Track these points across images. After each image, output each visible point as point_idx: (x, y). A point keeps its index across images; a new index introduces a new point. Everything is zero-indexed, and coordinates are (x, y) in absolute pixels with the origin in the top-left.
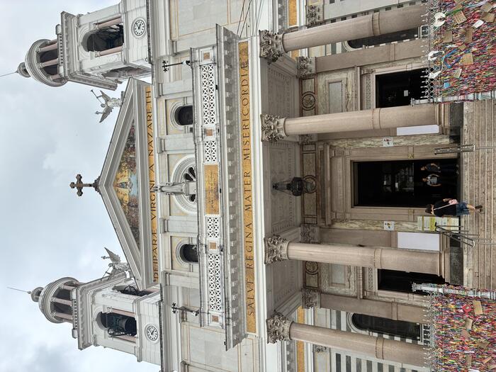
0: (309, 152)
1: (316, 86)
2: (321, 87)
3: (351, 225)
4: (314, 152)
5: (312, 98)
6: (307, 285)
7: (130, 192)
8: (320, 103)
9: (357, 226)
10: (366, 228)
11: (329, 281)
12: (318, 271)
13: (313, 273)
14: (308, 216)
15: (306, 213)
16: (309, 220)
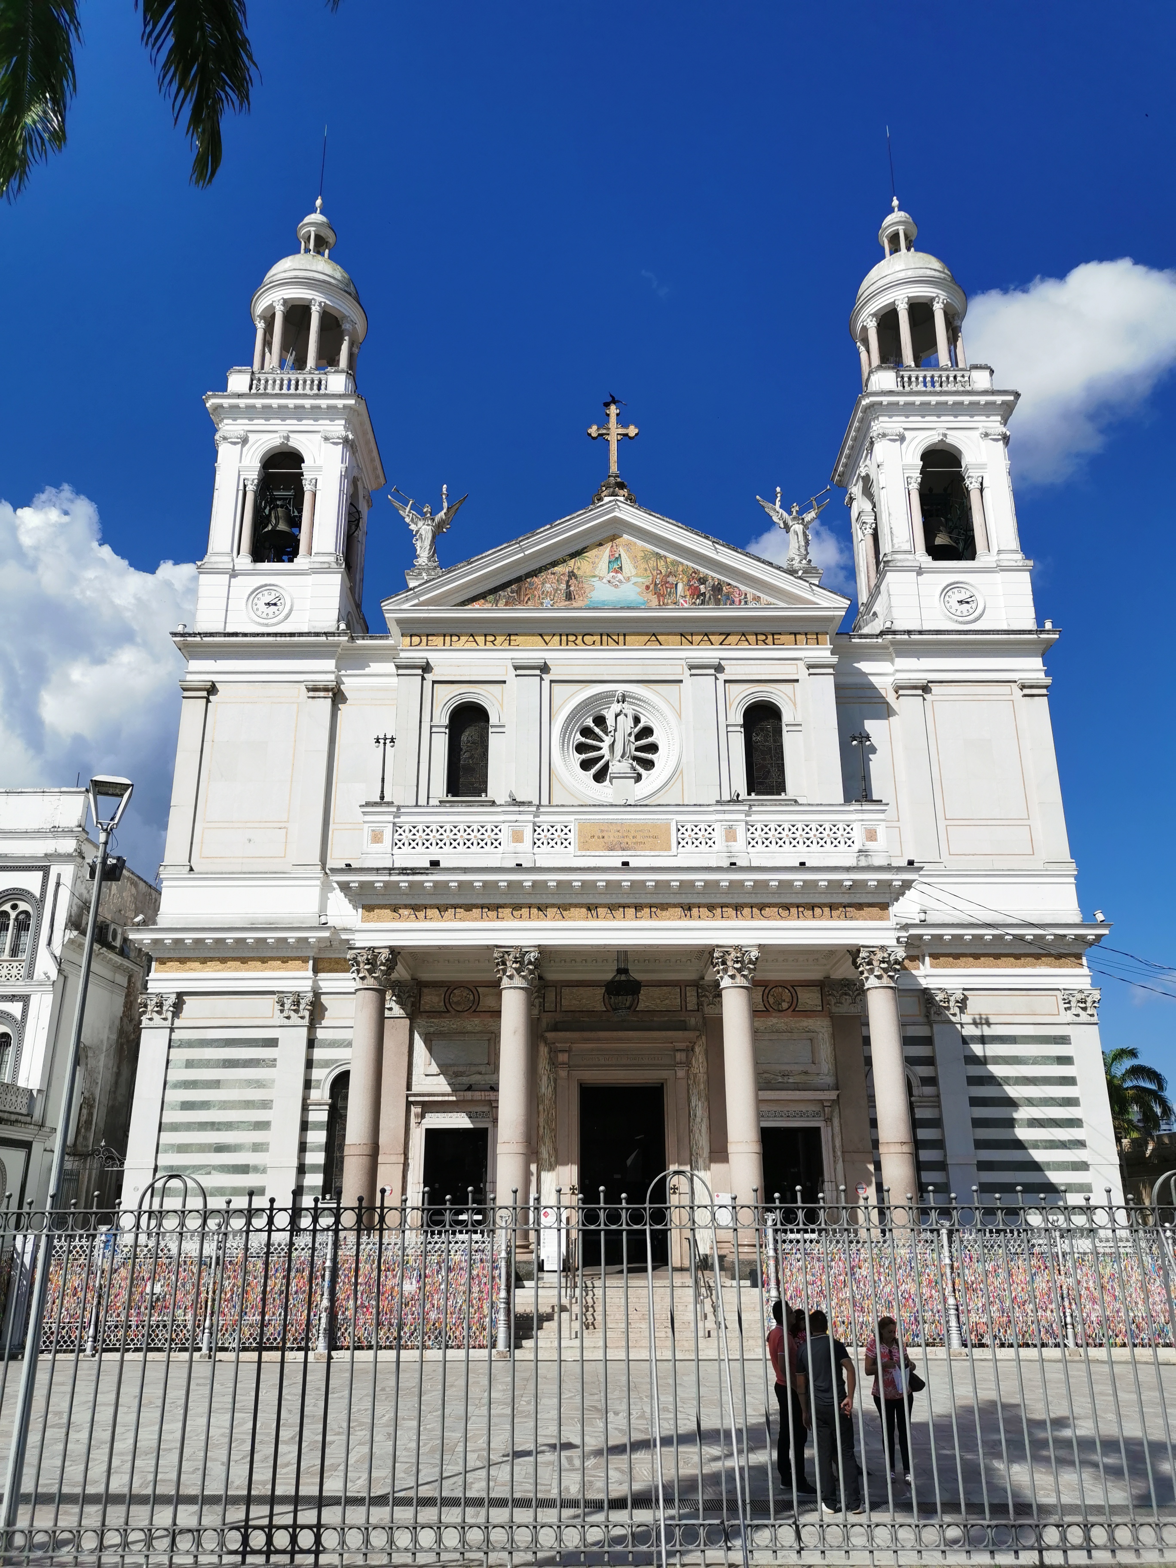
0: (684, 998)
1: (808, 1013)
2: (805, 1024)
3: (545, 1079)
4: (683, 1007)
5: (785, 1005)
6: (425, 990)
7: (601, 578)
8: (775, 1020)
9: (543, 1090)
10: (541, 1107)
11: (434, 1033)
12: (453, 1012)
13: (447, 1001)
14: (559, 995)
15: (566, 991)
16: (551, 995)
